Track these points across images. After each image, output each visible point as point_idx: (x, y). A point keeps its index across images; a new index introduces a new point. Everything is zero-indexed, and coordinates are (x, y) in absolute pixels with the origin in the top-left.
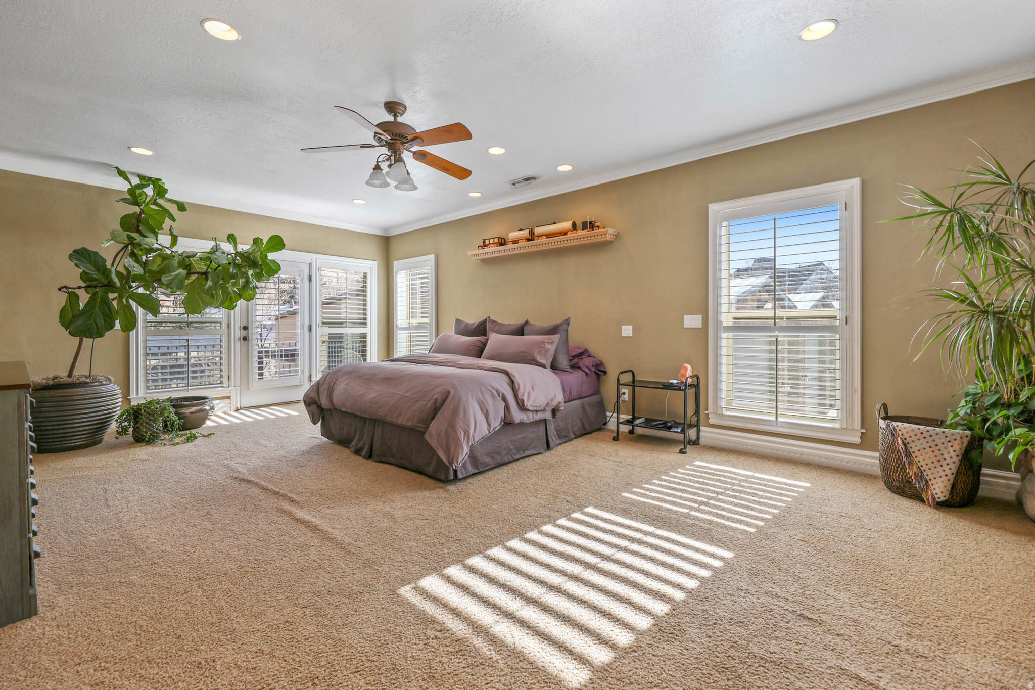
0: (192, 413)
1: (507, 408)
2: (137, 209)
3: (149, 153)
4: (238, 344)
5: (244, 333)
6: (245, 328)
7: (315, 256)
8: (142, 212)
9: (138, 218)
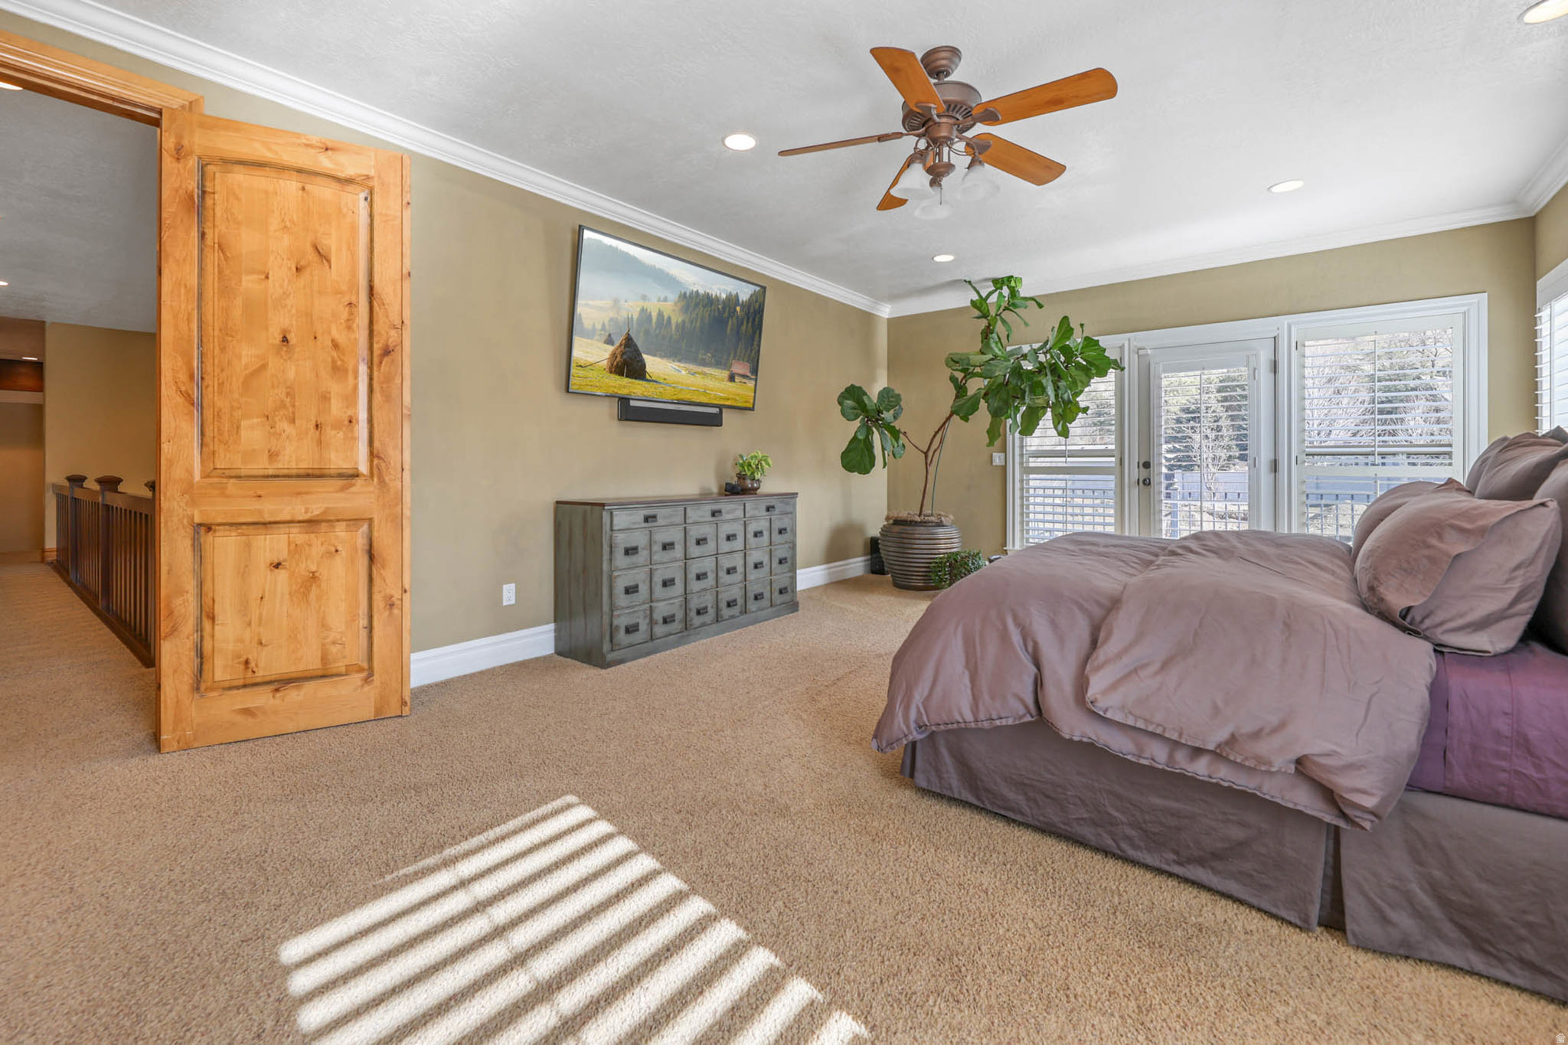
1: (1040, 684)
3: (951, 257)
4: (1135, 491)
5: (1144, 473)
6: (1147, 465)
7: (1285, 320)
8: (990, 324)
9: (985, 332)
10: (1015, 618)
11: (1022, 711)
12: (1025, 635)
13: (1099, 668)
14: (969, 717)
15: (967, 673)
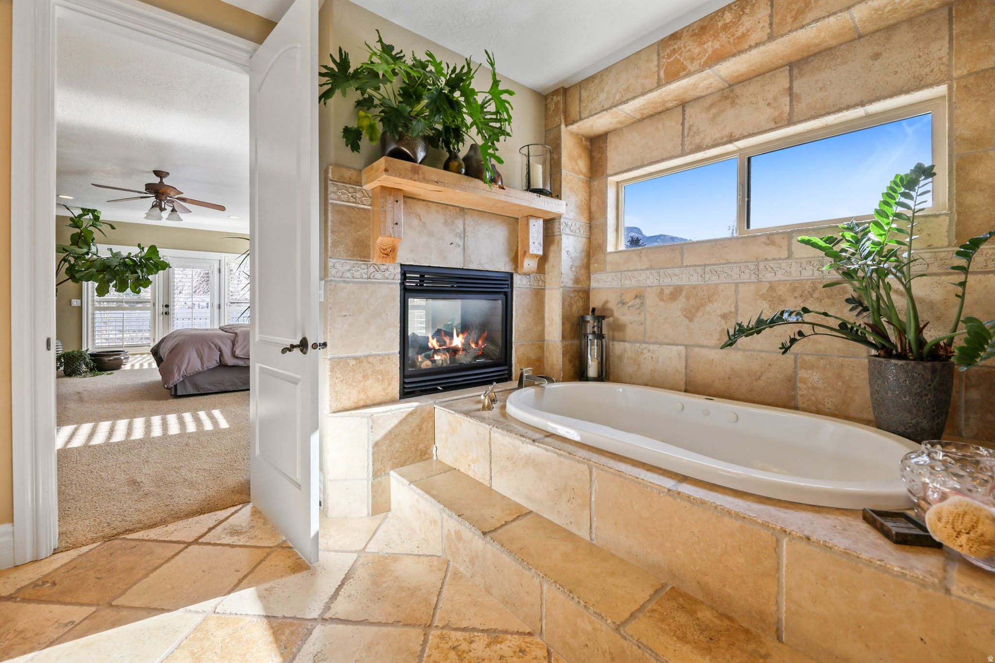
0: (109, 360)
1: (221, 355)
2: (77, 230)
3: (72, 198)
4: (161, 317)
5: (165, 310)
6: (167, 306)
7: (223, 255)
8: (82, 232)
9: (79, 236)
10: (212, 343)
11: (216, 363)
12: (216, 346)
13: (237, 348)
14: (200, 369)
15: (199, 359)
